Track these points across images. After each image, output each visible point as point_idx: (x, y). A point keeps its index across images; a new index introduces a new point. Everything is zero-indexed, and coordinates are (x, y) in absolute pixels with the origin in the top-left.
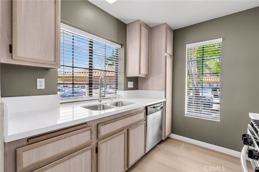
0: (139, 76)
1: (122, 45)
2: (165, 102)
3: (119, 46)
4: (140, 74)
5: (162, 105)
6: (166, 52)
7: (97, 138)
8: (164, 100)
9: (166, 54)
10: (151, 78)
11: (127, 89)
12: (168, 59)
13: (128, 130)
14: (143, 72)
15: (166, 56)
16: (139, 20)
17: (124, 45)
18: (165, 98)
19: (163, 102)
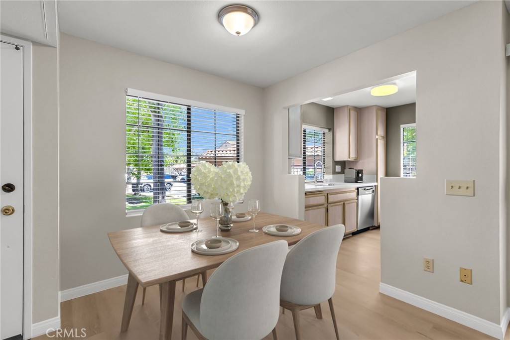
0: (349, 160)
1: (330, 130)
2: (376, 187)
3: (326, 131)
4: (349, 158)
5: (374, 189)
6: (377, 135)
7: (327, 202)
8: (376, 184)
9: (377, 137)
10: (360, 161)
11: (334, 173)
12: (379, 141)
13: (344, 203)
14: (353, 156)
15: (377, 139)
16: (348, 106)
17: (331, 128)
18: (377, 182)
19: (375, 186)
